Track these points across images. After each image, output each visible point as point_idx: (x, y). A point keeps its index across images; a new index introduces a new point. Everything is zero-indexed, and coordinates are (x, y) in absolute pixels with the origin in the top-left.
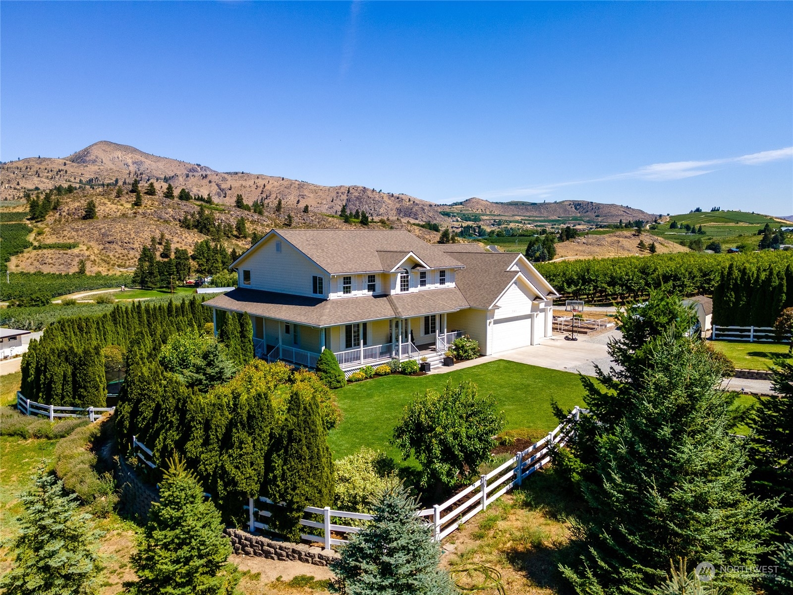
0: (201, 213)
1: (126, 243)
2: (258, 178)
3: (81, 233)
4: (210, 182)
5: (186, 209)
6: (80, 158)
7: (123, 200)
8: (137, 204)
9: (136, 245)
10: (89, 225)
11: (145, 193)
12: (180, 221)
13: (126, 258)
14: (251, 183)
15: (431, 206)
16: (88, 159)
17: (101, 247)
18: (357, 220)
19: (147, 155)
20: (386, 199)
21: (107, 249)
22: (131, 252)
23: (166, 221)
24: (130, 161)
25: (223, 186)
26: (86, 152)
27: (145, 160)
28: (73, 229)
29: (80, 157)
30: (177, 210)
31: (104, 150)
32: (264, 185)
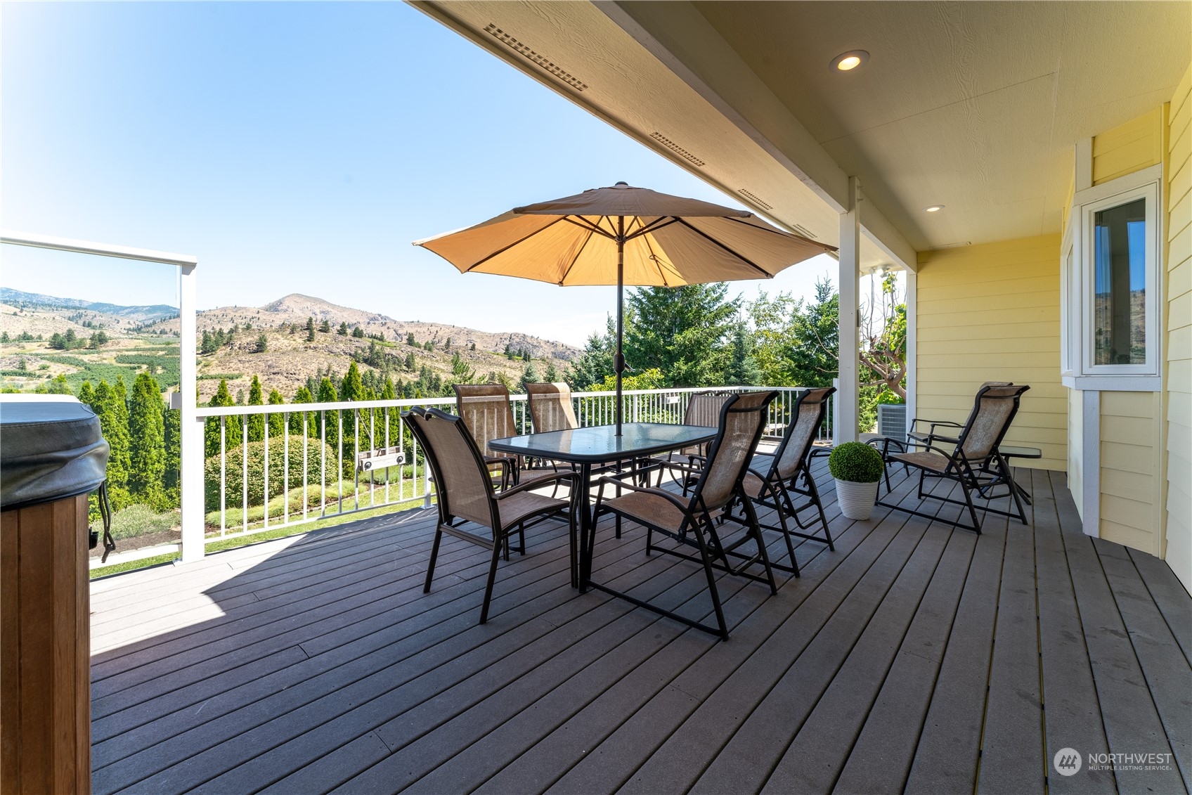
0: (371, 348)
1: (291, 374)
2: (431, 326)
3: (247, 365)
4: (388, 328)
5: (358, 344)
6: (274, 308)
7: (297, 336)
8: (310, 339)
9: (302, 376)
10: (257, 357)
11: (320, 330)
12: (350, 355)
13: (289, 388)
14: (425, 329)
15: (580, 351)
16: (280, 308)
17: (266, 377)
18: (519, 358)
19: (334, 306)
20: (542, 344)
21: (271, 379)
22: (296, 383)
23: (336, 355)
24: (317, 311)
25: (399, 332)
26: (280, 302)
27: (332, 310)
28: (240, 361)
29: (273, 306)
30: (349, 346)
31: (295, 302)
32: (437, 332)
